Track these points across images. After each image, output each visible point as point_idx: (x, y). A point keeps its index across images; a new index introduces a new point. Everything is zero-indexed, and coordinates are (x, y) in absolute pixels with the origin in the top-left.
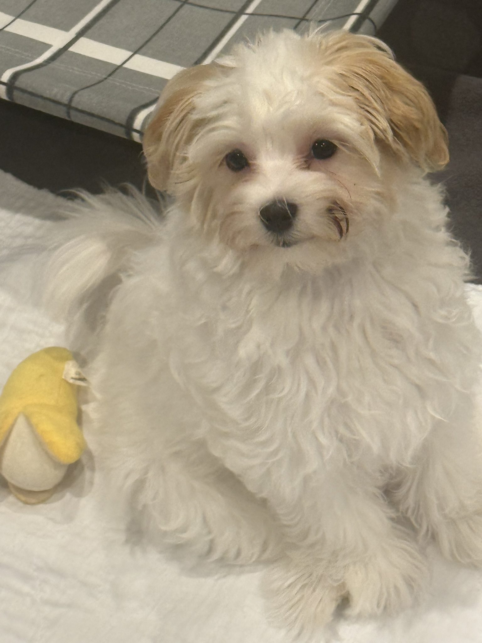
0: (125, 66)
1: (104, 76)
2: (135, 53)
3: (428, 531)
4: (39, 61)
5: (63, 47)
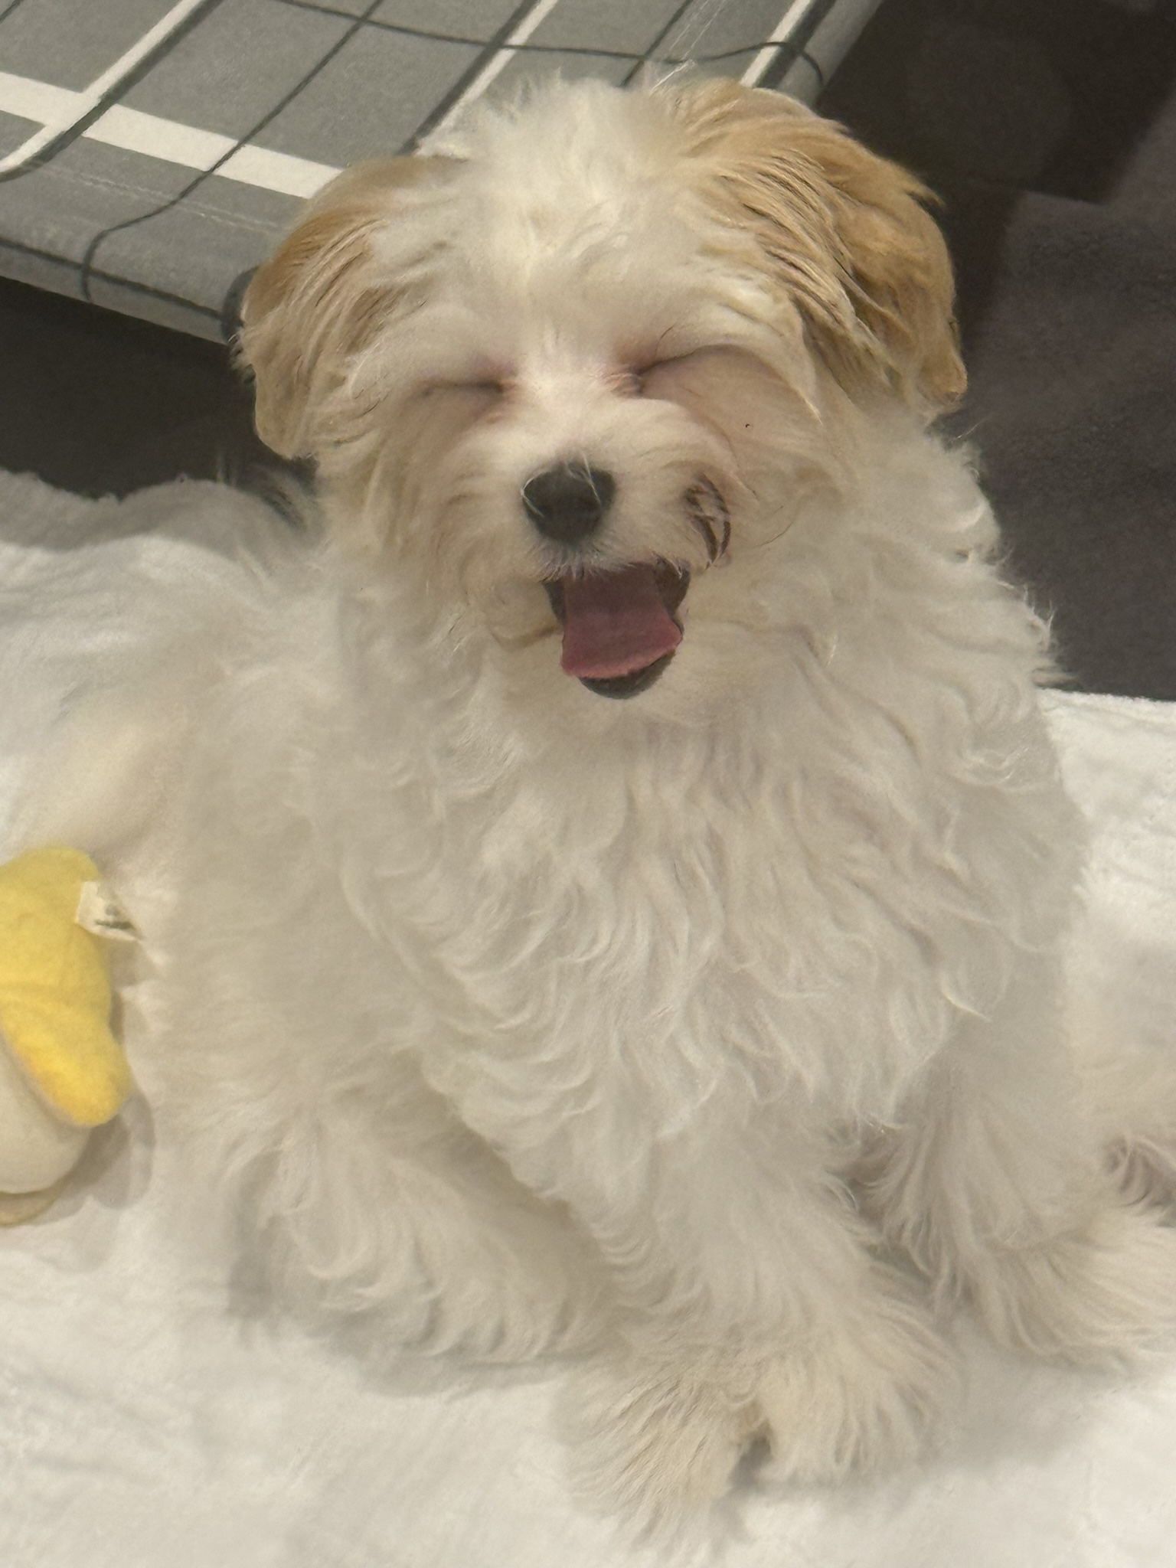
0: (221, 172)
1: (171, 197)
2: (244, 141)
3: (954, 1279)
4: (13, 160)
5: (69, 128)
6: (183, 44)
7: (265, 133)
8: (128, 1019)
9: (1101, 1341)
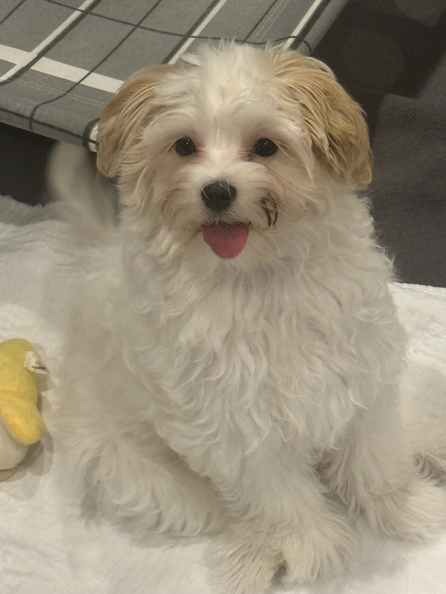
0: (83, 83)
1: (64, 92)
2: (92, 71)
3: (356, 506)
4: (4, 78)
5: (25, 66)
6: (69, 34)
7: (99, 68)
8: (44, 403)
9: (412, 530)
